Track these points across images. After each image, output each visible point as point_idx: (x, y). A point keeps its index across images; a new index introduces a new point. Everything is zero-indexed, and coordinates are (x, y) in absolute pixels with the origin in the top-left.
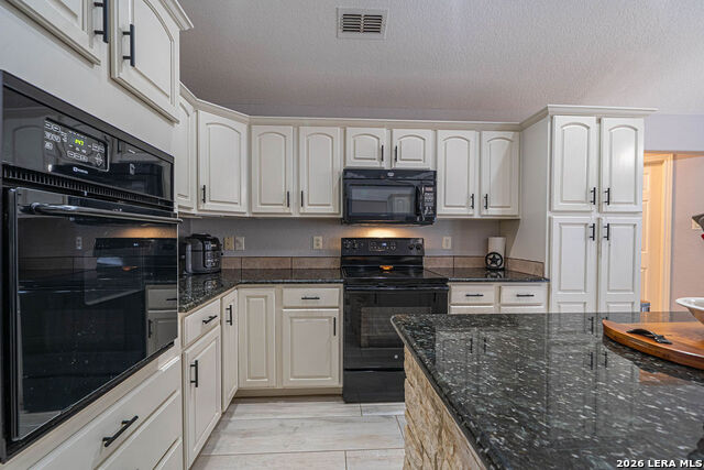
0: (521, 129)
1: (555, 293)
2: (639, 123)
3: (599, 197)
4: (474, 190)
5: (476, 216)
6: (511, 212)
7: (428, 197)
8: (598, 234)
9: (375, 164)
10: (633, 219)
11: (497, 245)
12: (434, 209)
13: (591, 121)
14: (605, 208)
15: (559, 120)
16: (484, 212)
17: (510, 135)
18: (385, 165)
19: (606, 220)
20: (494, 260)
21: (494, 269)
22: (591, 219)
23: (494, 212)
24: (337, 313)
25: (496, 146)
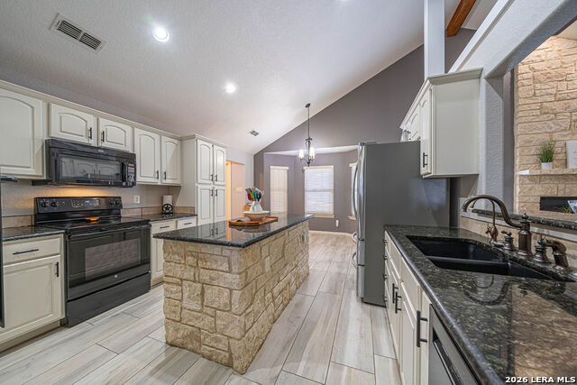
0: (181, 140)
1: (199, 220)
2: (224, 150)
3: (213, 178)
4: (158, 168)
5: (159, 184)
6: (177, 182)
7: (131, 170)
8: (213, 193)
9: (84, 140)
10: (224, 188)
11: (168, 199)
12: (135, 178)
13: (210, 145)
14: (216, 183)
15: (200, 142)
16: (164, 181)
17: (176, 141)
18: (93, 142)
19: (216, 188)
20: (167, 209)
21: (167, 213)
22: (211, 188)
23: (169, 181)
24: (59, 258)
25: (170, 146)
